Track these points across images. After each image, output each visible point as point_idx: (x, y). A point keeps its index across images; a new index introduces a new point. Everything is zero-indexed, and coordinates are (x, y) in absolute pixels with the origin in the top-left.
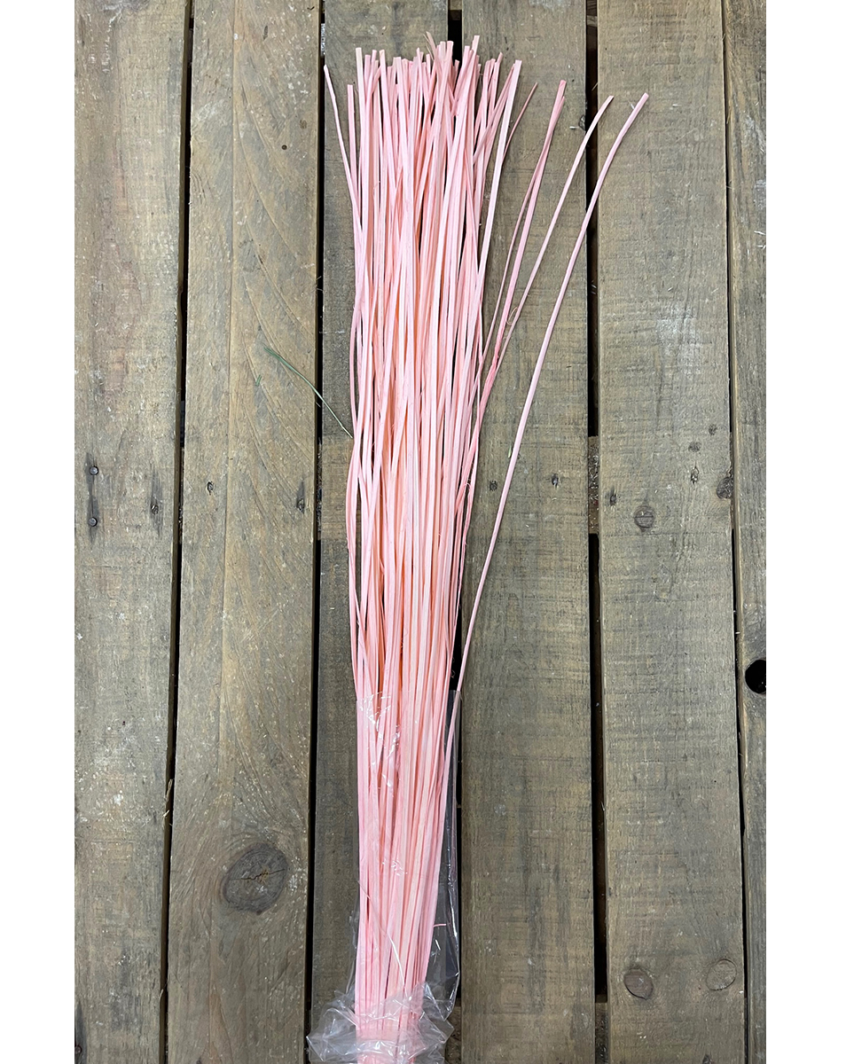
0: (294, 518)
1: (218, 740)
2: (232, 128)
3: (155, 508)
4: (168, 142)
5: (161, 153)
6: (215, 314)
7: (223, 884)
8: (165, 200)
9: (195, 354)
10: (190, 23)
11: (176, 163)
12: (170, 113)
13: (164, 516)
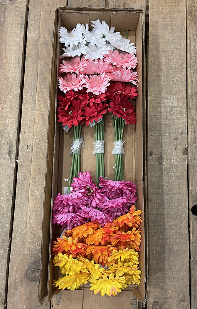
1: (26, 226)
2: (39, 40)
3: (10, 153)
4: (19, 44)
5: (17, 46)
6: (32, 94)
7: (26, 272)
8: (18, 60)
9: (25, 106)
10: (28, 9)
11: (22, 49)
12: (20, 35)
13: (13, 155)
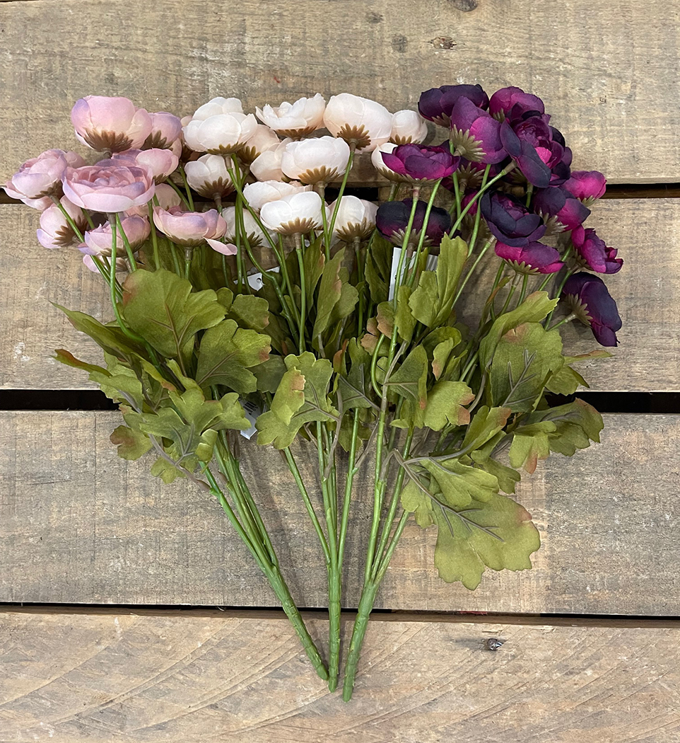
0: (514, 657)
